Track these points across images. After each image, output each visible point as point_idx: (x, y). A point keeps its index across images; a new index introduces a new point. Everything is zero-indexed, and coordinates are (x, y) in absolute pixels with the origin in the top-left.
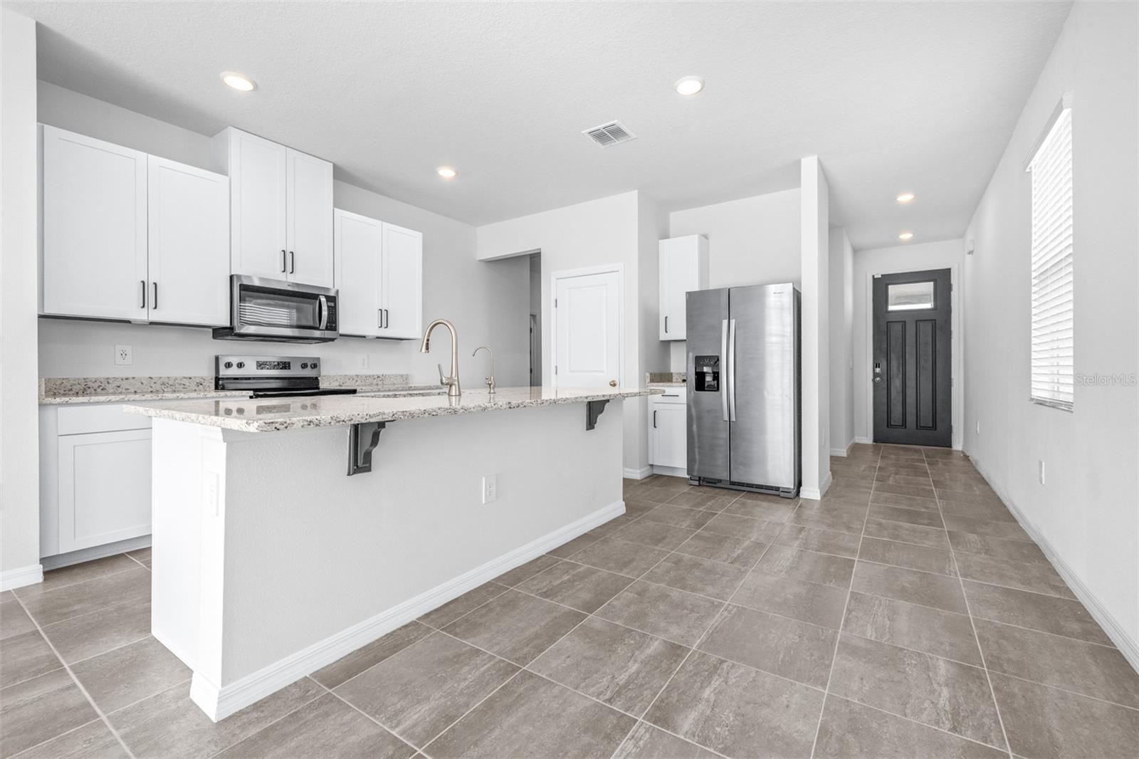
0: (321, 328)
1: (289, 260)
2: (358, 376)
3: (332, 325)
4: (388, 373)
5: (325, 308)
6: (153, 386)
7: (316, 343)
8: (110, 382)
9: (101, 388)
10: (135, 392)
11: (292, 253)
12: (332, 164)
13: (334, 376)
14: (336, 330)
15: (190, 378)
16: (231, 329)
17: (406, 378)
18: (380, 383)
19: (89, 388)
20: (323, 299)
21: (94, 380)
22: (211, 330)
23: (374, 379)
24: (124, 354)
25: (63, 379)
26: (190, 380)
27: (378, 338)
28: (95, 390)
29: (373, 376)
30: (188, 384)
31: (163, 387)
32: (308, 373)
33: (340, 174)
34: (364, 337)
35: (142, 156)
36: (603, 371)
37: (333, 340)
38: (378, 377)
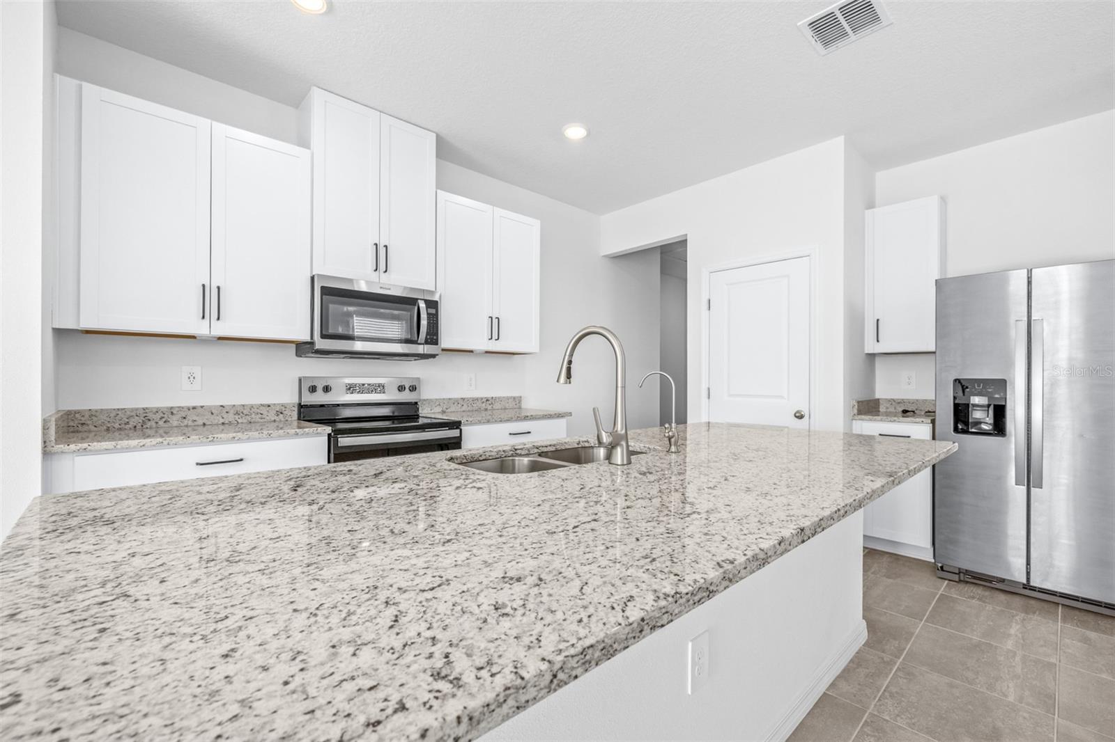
0: (419, 342)
1: (381, 257)
2: (463, 399)
3: (433, 338)
4: (497, 396)
5: (424, 316)
6: (225, 416)
7: (415, 360)
8: (175, 412)
9: (164, 420)
10: (204, 424)
11: (386, 246)
12: (435, 135)
13: (436, 399)
14: (437, 344)
15: (269, 406)
16: (312, 343)
17: (518, 400)
18: (489, 407)
19: (149, 420)
20: (422, 305)
21: (154, 410)
22: (294, 346)
23: (483, 402)
24: (191, 378)
25: (118, 409)
26: (268, 409)
27: (487, 352)
28: (157, 423)
29: (482, 399)
30: (265, 413)
31: (237, 417)
32: (406, 397)
33: (444, 150)
34: (472, 351)
35: (203, 123)
36: (782, 397)
37: (433, 356)
38: (487, 400)
